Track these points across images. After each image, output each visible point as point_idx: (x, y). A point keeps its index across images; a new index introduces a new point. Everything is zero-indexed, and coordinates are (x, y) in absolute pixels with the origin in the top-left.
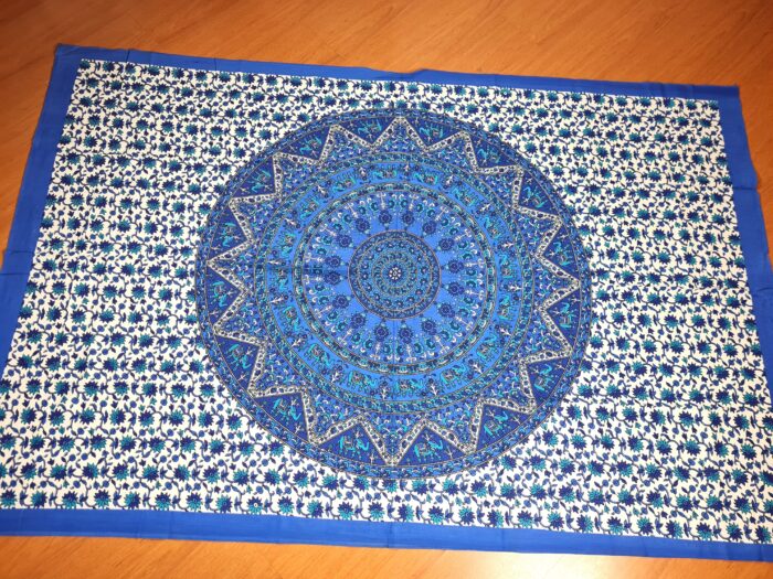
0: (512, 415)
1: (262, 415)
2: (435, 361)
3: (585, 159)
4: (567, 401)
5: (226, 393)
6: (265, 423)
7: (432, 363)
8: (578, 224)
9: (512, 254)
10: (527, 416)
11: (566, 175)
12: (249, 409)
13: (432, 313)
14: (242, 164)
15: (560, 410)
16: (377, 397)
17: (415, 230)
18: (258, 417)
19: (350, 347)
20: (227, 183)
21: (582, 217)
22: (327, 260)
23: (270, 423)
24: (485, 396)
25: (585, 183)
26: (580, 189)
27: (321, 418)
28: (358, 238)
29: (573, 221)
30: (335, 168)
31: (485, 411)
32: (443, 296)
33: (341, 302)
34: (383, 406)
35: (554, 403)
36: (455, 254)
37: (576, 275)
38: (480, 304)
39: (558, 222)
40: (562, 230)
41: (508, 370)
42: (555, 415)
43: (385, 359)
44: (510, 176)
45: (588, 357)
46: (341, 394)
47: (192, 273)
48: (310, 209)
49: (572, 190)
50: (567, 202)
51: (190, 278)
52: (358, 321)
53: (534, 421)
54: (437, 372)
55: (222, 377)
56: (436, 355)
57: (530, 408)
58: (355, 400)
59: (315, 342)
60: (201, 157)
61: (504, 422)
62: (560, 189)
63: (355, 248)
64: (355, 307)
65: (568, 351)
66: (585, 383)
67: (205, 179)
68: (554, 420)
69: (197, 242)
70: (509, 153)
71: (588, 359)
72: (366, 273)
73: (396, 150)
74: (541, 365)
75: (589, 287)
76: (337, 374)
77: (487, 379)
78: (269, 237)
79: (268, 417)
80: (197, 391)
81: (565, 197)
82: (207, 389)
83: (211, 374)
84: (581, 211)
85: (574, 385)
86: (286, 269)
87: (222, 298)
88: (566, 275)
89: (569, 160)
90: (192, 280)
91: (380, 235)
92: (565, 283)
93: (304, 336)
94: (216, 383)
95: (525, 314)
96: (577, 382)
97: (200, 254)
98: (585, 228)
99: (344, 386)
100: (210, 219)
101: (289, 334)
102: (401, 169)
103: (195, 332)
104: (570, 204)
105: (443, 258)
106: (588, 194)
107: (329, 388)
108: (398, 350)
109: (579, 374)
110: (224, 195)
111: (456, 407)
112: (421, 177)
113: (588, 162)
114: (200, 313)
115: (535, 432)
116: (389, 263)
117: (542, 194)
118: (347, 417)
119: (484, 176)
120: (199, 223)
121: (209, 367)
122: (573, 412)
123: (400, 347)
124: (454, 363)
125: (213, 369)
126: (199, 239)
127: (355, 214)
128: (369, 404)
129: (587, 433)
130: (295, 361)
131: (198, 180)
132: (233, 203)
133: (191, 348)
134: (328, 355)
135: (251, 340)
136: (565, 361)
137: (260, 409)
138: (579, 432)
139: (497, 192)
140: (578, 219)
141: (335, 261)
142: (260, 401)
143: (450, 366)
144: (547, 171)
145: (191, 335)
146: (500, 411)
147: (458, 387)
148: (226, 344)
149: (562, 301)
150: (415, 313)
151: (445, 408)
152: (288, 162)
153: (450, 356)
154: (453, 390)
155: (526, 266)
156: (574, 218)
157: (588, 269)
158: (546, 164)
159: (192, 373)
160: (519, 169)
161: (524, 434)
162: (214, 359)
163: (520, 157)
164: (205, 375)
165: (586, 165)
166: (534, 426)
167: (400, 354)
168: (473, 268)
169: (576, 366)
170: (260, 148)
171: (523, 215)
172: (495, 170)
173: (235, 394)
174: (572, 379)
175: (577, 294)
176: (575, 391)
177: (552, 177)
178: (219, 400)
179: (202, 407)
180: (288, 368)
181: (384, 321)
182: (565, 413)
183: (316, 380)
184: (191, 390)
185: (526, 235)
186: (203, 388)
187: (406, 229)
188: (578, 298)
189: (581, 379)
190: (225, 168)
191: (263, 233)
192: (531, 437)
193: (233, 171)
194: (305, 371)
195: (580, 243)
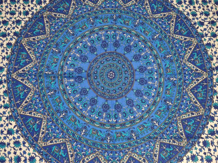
0: (175, 147)
1: (46, 155)
2: (134, 121)
3: (208, 7)
4: (202, 138)
5: (27, 145)
6: (48, 159)
7: (132, 122)
8: (205, 43)
9: (171, 61)
10: (182, 147)
11: (198, 16)
12: (39, 152)
13: (131, 95)
14: (27, 19)
15: (199, 143)
16: (105, 142)
17: (120, 50)
18: (44, 156)
19: (90, 116)
20: (20, 30)
21: (207, 38)
22: (76, 70)
23: (51, 159)
24: (161, 138)
25: (208, 20)
26: (206, 23)
27: (77, 155)
28: (91, 57)
29: (202, 41)
30: (77, 19)
31: (161, 146)
32: (136, 86)
33: (84, 92)
34: (109, 147)
35: (196, 140)
36: (142, 63)
37: (205, 70)
38: (156, 89)
39: (195, 41)
40: (197, 46)
41: (172, 123)
42: (197, 146)
43: (108, 121)
44: (169, 18)
45: (212, 114)
46: (87, 142)
47: (5, 81)
48: (65, 43)
49: (202, 24)
50: (199, 30)
51: (4, 84)
52: (93, 102)
53: (186, 149)
54: (135, 126)
55: (24, 136)
56: (134, 117)
57: (184, 143)
58: (94, 144)
59: (71, 114)
60: (5, 17)
61: (171, 151)
62: (195, 24)
63: (89, 62)
64: (92, 94)
65: (202, 111)
66: (211, 128)
67: (9, 29)
68: (196, 149)
69: (7, 64)
70: (167, 5)
71: (212, 115)
72: (96, 76)
73: (108, 7)
74: (189, 120)
75: (212, 76)
76: (84, 131)
77: (161, 129)
78: (44, 59)
79: (49, 156)
80: (12, 145)
81: (198, 28)
82: (17, 143)
83: (19, 135)
84: (206, 35)
85: (206, 129)
86: (54, 76)
87: (22, 94)
88: (200, 71)
89: (199, 7)
90: (5, 85)
91: (102, 55)
92: (199, 75)
93: (66, 112)
94: (21, 140)
95: (179, 93)
96: (207, 128)
97: (8, 70)
98: (209, 44)
99: (88, 137)
100: (13, 51)
101: (58, 111)
102: (112, 18)
103: (9, 113)
104: (200, 32)
105: (136, 65)
106: (210, 26)
107: (80, 139)
108: (115, 116)
109: (208, 123)
110: (19, 37)
111: (146, 144)
112: (122, 22)
113: (209, 8)
114: (10, 103)
115: (187, 155)
116: (108, 69)
117: (186, 27)
118: (90, 154)
119: (155, 19)
120: (7, 53)
121: (17, 132)
122: (205, 144)
123: (116, 114)
124: (144, 121)
125: (20, 132)
126: (7, 62)
127: (89, 44)
128: (101, 146)
129: (213, 154)
130: (62, 125)
131: (5, 30)
132: (24, 41)
133: (7, 122)
134: (79, 121)
135: (38, 116)
136: (200, 117)
137: (45, 152)
138: (209, 154)
139: (162, 27)
140: (205, 40)
141: (79, 70)
142: (45, 148)
143: (142, 123)
144: (188, 14)
145: (7, 115)
146: (169, 146)
147: (147, 134)
148: (25, 118)
149: (198, 85)
150: (122, 96)
151: (140, 145)
152: (52, 17)
153: (141, 118)
154: (144, 136)
155: (179, 67)
156: (203, 39)
157: (211, 67)
158: (187, 10)
159: (8, 135)
160: (174, 14)
161: (181, 157)
162: (20, 127)
163: (174, 7)
164: (16, 135)
165: (209, 10)
166: (186, 153)
167: (116, 118)
168: (152, 70)
169: (207, 119)
170: (36, 10)
171: (176, 39)
172: (161, 15)
173: (32, 145)
174: (205, 126)
175: (206, 80)
176: (206, 132)
177: (191, 17)
178: (24, 149)
179: (15, 153)
180: (58, 129)
181: (107, 101)
182: (201, 144)
183: (74, 135)
184: (9, 144)
185: (178, 50)
186: (15, 143)
187: (116, 50)
188: (206, 82)
189: (209, 126)
190: (18, 22)
191: (41, 57)
192: (185, 158)
193: (23, 24)
194: (68, 130)
195: (206, 53)
